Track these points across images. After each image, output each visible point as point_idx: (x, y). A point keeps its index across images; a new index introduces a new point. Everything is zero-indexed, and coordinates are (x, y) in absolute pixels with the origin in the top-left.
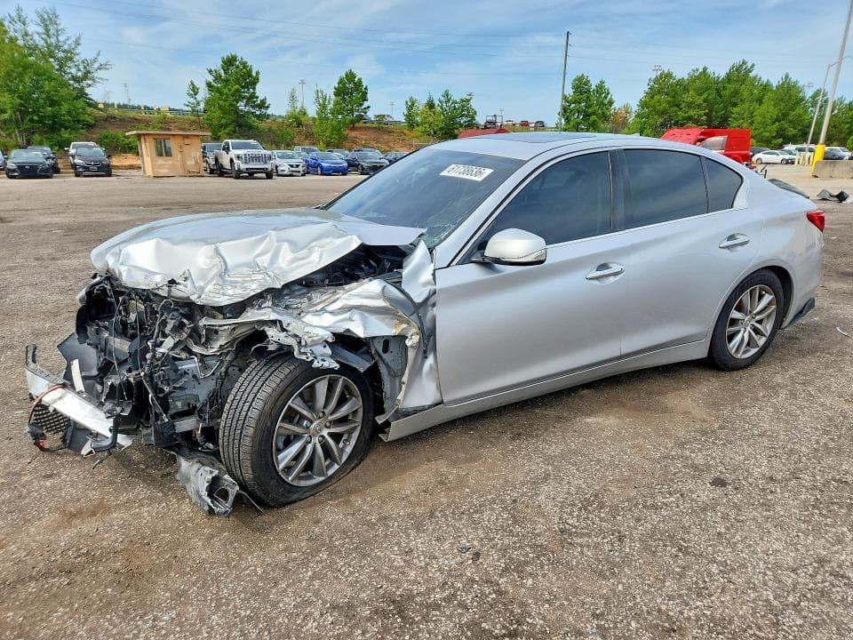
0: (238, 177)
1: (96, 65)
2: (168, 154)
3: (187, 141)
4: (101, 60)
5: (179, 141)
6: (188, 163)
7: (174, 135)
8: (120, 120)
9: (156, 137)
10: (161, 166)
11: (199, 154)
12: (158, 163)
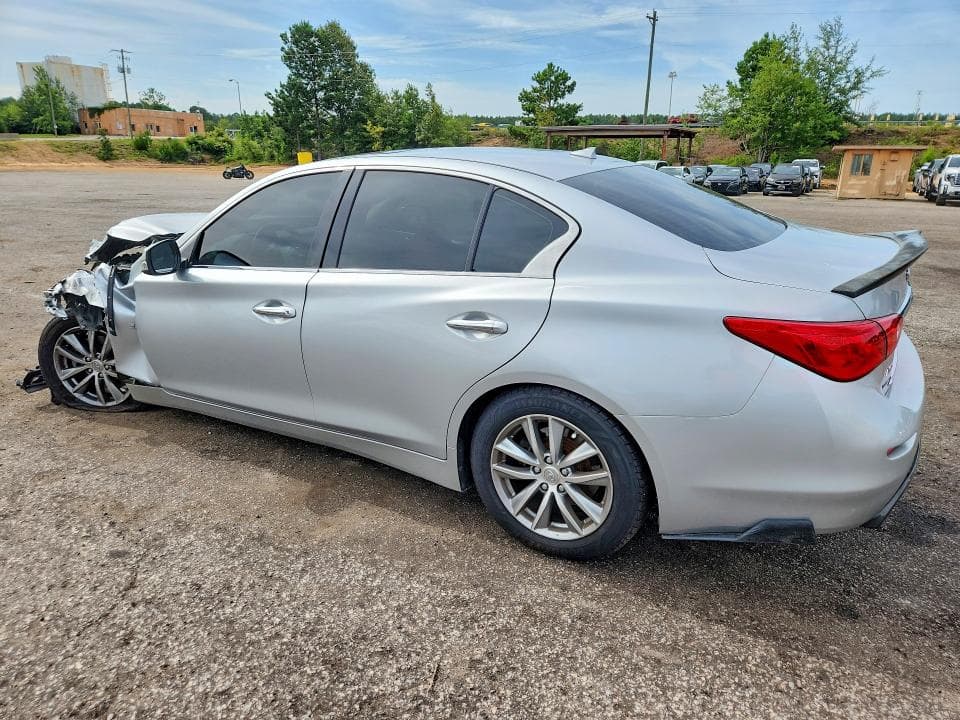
0: (942, 203)
1: (868, 74)
2: (866, 171)
3: (894, 157)
4: (875, 68)
5: (883, 157)
6: (887, 184)
7: (879, 150)
8: (879, 134)
9: (856, 152)
10: (852, 187)
11: (905, 173)
12: (850, 183)
